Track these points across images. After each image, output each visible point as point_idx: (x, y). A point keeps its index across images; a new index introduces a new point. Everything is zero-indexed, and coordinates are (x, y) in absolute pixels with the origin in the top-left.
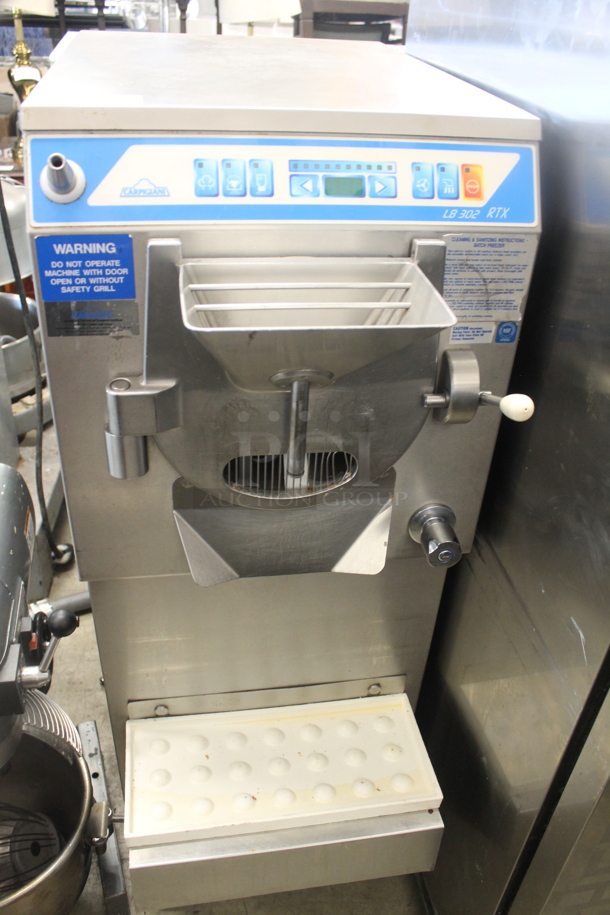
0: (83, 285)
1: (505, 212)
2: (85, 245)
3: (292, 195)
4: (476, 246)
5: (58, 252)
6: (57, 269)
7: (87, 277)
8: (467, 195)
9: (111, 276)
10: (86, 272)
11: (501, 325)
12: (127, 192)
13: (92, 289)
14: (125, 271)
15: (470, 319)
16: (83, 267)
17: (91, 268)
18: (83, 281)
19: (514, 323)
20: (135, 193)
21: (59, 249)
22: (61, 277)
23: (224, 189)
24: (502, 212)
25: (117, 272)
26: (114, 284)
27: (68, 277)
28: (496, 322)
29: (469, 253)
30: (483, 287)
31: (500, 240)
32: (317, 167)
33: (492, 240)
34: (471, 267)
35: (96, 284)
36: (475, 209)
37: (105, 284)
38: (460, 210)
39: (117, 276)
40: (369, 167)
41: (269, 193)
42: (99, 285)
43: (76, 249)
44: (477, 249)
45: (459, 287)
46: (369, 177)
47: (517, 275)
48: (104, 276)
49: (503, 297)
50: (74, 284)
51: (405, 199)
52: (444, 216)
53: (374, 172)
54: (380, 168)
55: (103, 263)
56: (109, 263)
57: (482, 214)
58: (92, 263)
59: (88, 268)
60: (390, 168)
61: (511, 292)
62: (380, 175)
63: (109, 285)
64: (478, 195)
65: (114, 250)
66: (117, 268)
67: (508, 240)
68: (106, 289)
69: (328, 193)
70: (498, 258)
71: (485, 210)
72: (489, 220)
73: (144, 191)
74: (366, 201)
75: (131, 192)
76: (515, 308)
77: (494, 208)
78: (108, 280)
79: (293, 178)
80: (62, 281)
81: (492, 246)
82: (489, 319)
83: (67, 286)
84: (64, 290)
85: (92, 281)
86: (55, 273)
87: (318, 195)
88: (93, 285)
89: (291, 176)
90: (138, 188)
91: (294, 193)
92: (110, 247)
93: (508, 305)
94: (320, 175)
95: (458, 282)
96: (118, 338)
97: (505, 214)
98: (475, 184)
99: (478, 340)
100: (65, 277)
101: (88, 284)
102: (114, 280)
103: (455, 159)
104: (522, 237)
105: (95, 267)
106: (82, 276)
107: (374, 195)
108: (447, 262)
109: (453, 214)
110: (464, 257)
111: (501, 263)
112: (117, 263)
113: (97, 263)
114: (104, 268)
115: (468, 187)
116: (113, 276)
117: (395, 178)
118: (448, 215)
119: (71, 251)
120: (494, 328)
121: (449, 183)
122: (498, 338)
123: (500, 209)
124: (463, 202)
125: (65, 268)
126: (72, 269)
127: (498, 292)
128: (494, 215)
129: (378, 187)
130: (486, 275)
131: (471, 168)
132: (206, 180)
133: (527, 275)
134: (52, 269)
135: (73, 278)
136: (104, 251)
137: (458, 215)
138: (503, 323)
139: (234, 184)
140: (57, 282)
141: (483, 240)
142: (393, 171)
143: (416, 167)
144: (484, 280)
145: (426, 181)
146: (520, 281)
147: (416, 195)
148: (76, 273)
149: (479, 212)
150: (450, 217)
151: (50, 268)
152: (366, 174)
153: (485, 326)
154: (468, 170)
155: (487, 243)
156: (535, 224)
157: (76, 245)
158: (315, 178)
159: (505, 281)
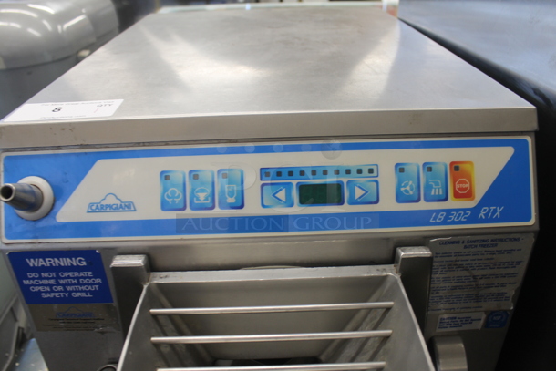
0: (61, 291)
1: (499, 211)
2: (56, 260)
3: (263, 206)
4: (465, 247)
5: (31, 265)
6: (33, 279)
7: (64, 285)
8: (457, 195)
9: (86, 284)
10: (62, 282)
11: (490, 314)
12: (94, 208)
13: (70, 295)
14: (98, 280)
15: (458, 310)
16: (57, 278)
17: (65, 278)
18: (60, 288)
19: (505, 311)
20: (101, 208)
21: (32, 262)
22: (39, 285)
23: (191, 202)
24: (495, 211)
25: (91, 281)
26: (90, 291)
27: (46, 285)
28: (486, 312)
29: (458, 254)
30: (474, 284)
31: (492, 240)
32: (291, 174)
33: (484, 241)
34: (461, 266)
35: (73, 291)
36: (465, 210)
37: (82, 291)
38: (449, 212)
39: (91, 284)
40: (348, 172)
41: (240, 204)
42: (76, 291)
43: (48, 263)
44: (467, 250)
45: (447, 285)
46: (348, 182)
47: (511, 271)
48: (79, 284)
49: (494, 290)
50: (52, 291)
51: (388, 204)
52: (431, 221)
53: (354, 177)
54: (360, 171)
55: (76, 274)
56: (82, 274)
57: (473, 215)
58: (66, 274)
59: (63, 278)
60: (371, 171)
61: (503, 285)
62: (360, 180)
63: (86, 292)
64: (468, 195)
65: (85, 264)
66: (90, 278)
67: (501, 240)
68: (83, 295)
69: (302, 202)
70: (490, 257)
71: (476, 210)
72: (482, 221)
73: (110, 206)
74: (345, 209)
75: (97, 207)
76: (507, 299)
77: (487, 208)
78: (84, 288)
79: (265, 187)
80: (41, 288)
81: (484, 246)
82: (478, 309)
83: (46, 292)
84: (44, 295)
85: (69, 288)
86: (32, 282)
87: (292, 205)
88: (70, 292)
89: (263, 186)
90: (104, 203)
91: (265, 204)
92: (80, 260)
93: (499, 296)
94: (295, 182)
95: (446, 280)
96: (102, 333)
97: (498, 214)
98: (466, 183)
99: (466, 327)
100: (42, 285)
101: (66, 291)
102: (90, 288)
103: (443, 157)
104: (517, 236)
105: (69, 277)
106: (58, 284)
107: (353, 202)
108: (434, 264)
109: (441, 217)
110: (453, 258)
111: (492, 261)
112: (90, 274)
113: (70, 274)
114: (78, 278)
115: (457, 186)
116: (89, 285)
117: (377, 182)
118: (435, 219)
119: (44, 264)
120: (484, 317)
121: (437, 184)
122: (487, 324)
123: (492, 208)
124: (453, 203)
125: (41, 278)
126: (48, 279)
127: (489, 286)
128: (486, 215)
129: (359, 193)
130: (476, 273)
131: (460, 165)
132: (173, 192)
133: (521, 270)
134: (30, 279)
135: (51, 286)
136: (75, 264)
137: (446, 218)
138: (493, 312)
139: (202, 196)
140: (36, 289)
141: (474, 242)
142: (375, 174)
143: (400, 169)
144: (474, 277)
145: (411, 183)
146: (513, 275)
147: (400, 198)
148: (52, 282)
149: (470, 213)
150: (437, 220)
151: (27, 278)
152: (345, 180)
153: (474, 316)
154: (457, 169)
155: (478, 244)
156: (532, 222)
157: (47, 259)
158: (288, 186)
159: (497, 276)
